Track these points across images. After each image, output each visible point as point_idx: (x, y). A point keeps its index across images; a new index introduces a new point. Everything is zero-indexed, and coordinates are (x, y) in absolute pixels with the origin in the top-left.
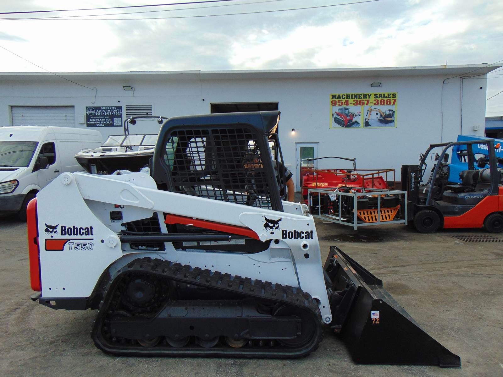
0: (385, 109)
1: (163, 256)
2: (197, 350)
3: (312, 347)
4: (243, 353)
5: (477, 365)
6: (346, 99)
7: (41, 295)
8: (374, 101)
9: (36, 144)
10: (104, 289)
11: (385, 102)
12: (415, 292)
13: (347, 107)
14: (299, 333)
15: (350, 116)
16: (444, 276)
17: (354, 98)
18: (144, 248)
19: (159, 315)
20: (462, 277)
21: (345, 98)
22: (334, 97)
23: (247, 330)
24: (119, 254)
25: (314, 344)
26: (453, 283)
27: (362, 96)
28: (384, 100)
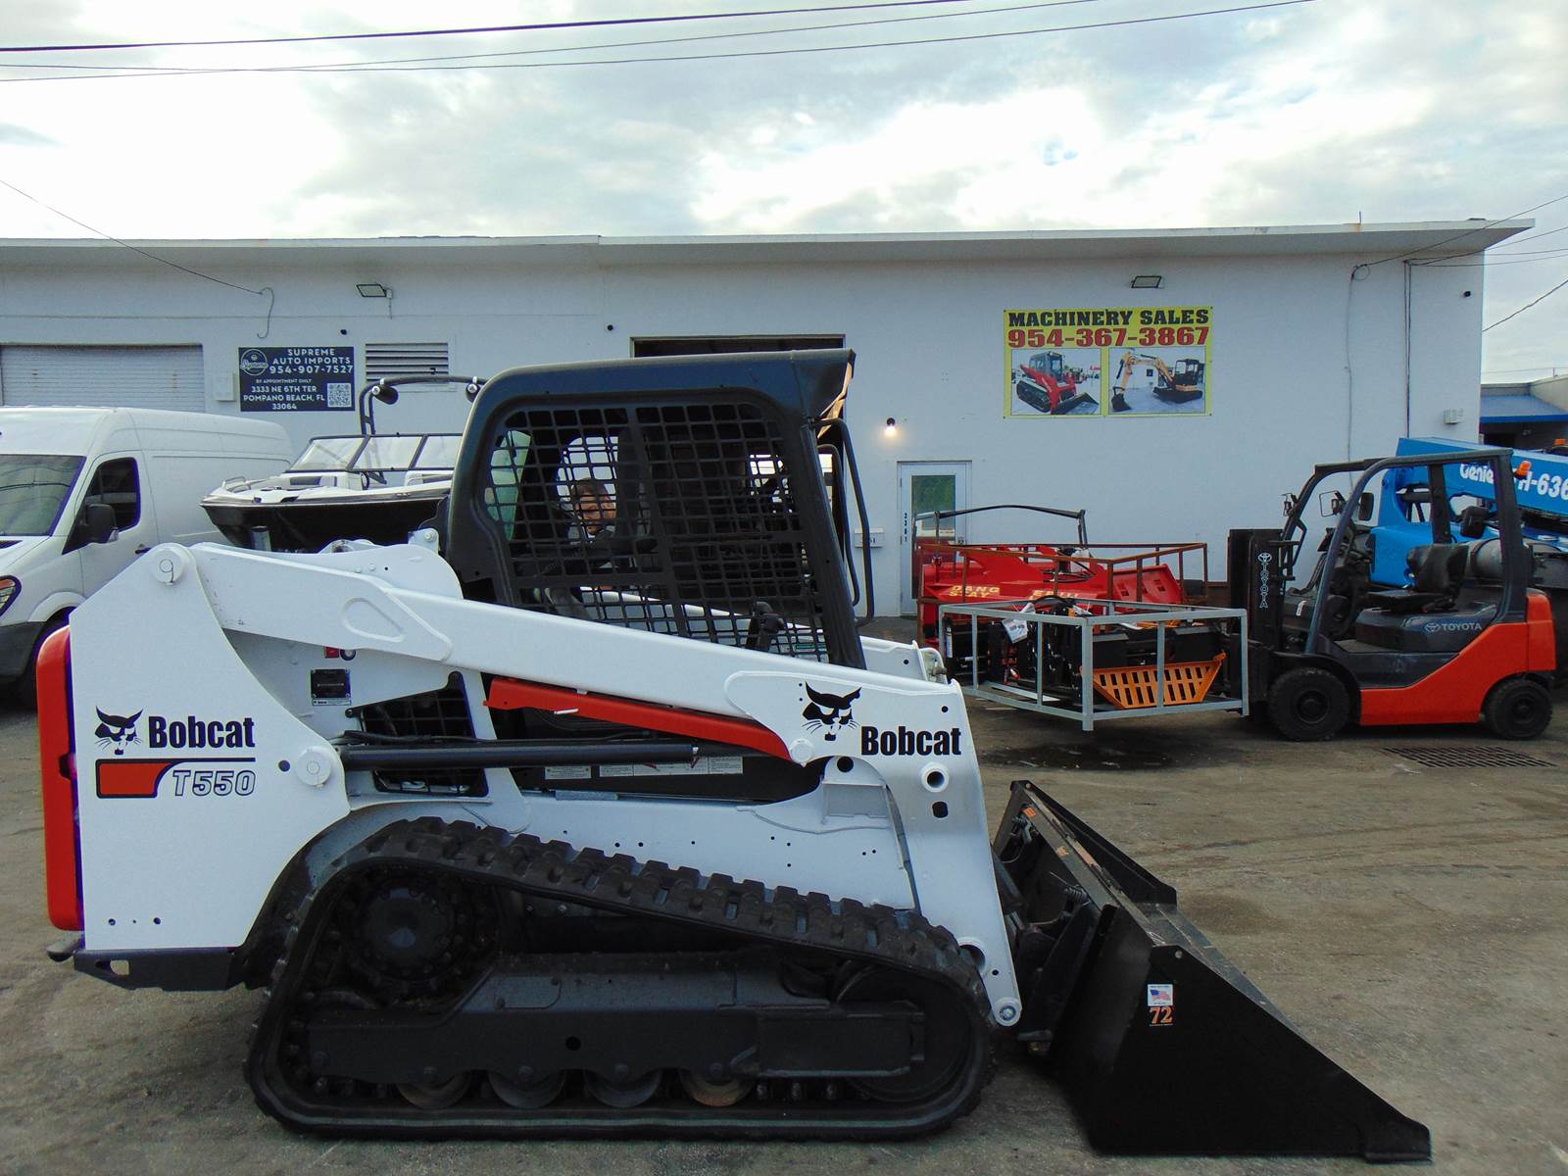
0: (1173, 357)
1: (480, 811)
2: (590, 1116)
3: (958, 1101)
4: (740, 1123)
5: (1483, 1152)
6: (1053, 327)
7: (81, 943)
8: (1142, 331)
9: (78, 462)
10: (288, 921)
11: (1175, 335)
12: (1279, 925)
13: (1059, 351)
14: (919, 1058)
15: (1065, 378)
16: (1367, 871)
17: (1080, 324)
18: (420, 786)
19: (464, 1005)
20: (1423, 876)
21: (1050, 323)
22: (1016, 319)
23: (752, 1050)
24: (337, 805)
25: (966, 1093)
26: (1395, 894)
27: (1104, 318)
28: (1171, 331)
